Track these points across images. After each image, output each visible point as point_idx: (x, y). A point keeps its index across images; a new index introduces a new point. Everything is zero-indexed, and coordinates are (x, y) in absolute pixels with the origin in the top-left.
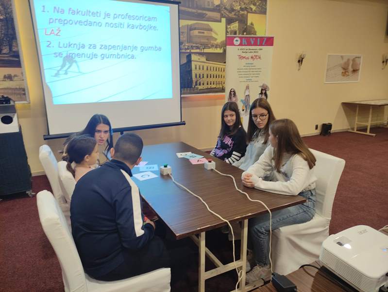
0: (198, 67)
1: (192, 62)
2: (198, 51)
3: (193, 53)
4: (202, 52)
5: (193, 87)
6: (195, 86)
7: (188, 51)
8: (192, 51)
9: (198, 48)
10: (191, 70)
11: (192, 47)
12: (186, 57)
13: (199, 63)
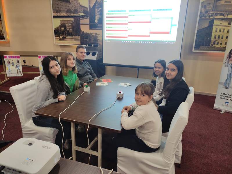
0: (218, 30)
1: (214, 26)
2: (222, 17)
3: (216, 19)
4: (226, 17)
5: (211, 45)
6: (212, 45)
7: (212, 17)
8: (216, 17)
9: (221, 14)
10: (211, 33)
11: (216, 15)
12: (208, 22)
13: (221, 27)
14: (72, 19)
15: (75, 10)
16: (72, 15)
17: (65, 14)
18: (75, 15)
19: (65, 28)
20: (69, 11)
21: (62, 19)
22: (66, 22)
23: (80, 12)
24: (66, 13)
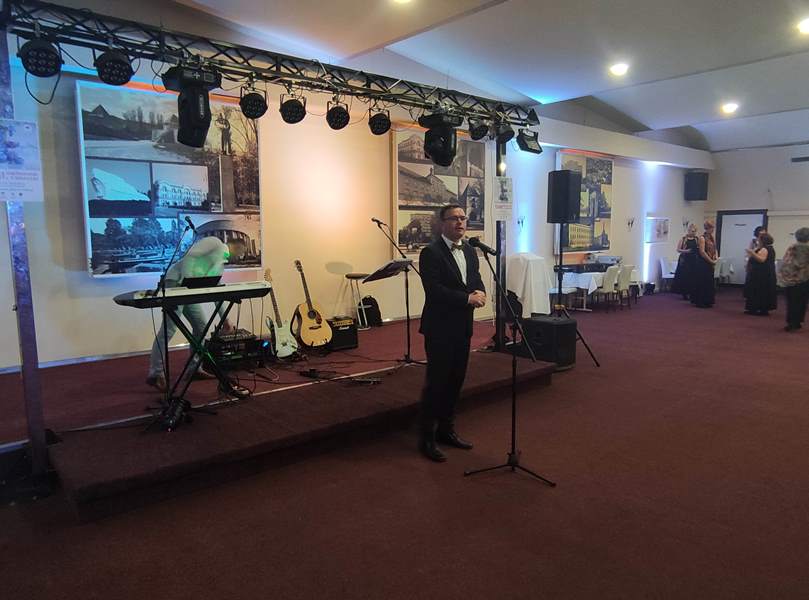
14: (432, 213)
15: (438, 196)
16: (433, 204)
17: (420, 204)
18: (437, 205)
19: (419, 229)
20: (427, 198)
21: (414, 212)
22: (421, 217)
23: (445, 201)
24: (422, 202)
